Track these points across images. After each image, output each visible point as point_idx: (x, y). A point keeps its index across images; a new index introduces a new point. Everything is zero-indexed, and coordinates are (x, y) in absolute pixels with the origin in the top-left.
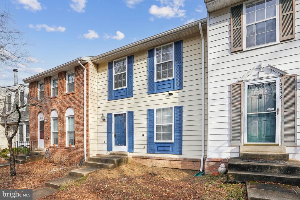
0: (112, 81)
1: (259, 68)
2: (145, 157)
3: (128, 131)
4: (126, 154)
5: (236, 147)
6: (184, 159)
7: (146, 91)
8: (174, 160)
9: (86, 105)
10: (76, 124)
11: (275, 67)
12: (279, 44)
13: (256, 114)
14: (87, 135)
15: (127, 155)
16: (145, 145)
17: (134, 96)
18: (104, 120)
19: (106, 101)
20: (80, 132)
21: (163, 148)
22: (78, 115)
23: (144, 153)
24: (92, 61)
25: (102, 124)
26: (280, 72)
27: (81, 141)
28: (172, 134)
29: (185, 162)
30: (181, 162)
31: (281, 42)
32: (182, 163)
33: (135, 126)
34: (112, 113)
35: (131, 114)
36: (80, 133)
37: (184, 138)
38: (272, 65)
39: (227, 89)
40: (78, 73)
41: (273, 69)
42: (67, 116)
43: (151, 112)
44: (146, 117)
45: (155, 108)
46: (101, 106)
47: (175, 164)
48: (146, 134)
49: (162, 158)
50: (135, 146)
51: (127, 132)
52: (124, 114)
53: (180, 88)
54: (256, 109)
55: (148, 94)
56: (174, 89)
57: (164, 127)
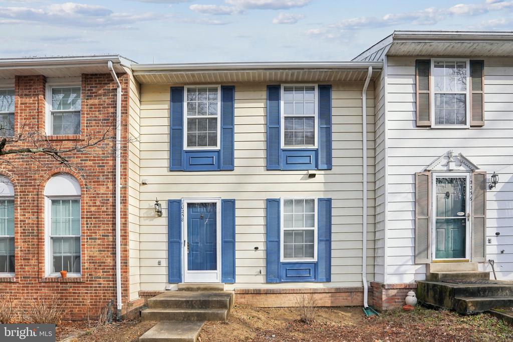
0: (181, 130)
1: (449, 156)
2: (264, 290)
3: (222, 239)
4: (221, 287)
5: (421, 266)
6: (337, 289)
7: (262, 162)
8: (319, 293)
9: (121, 175)
10: (87, 218)
11: (467, 158)
12: (468, 129)
13: (443, 219)
14: (125, 248)
15: (222, 290)
16: (259, 269)
17: (237, 170)
18: (159, 213)
19: (165, 171)
20: (99, 239)
21: (296, 273)
22: (95, 197)
23: (259, 282)
24: (133, 71)
25: (152, 223)
26: (471, 166)
27: (105, 263)
28: (313, 246)
29: (338, 295)
30: (330, 294)
31: (471, 126)
32: (332, 297)
33: (238, 229)
34: (181, 200)
35: (229, 205)
36: (99, 242)
37: (333, 254)
38: (464, 155)
39: (410, 180)
40: (94, 90)
41: (464, 161)
42: (48, 197)
43: (272, 205)
44: (262, 213)
45: (283, 197)
46: (148, 180)
47: (321, 299)
48: (262, 247)
49: (297, 290)
50: (238, 271)
51: (220, 243)
52: (213, 203)
53: (328, 167)
54: (443, 213)
55: (267, 170)
56: (317, 166)
57: (299, 234)
